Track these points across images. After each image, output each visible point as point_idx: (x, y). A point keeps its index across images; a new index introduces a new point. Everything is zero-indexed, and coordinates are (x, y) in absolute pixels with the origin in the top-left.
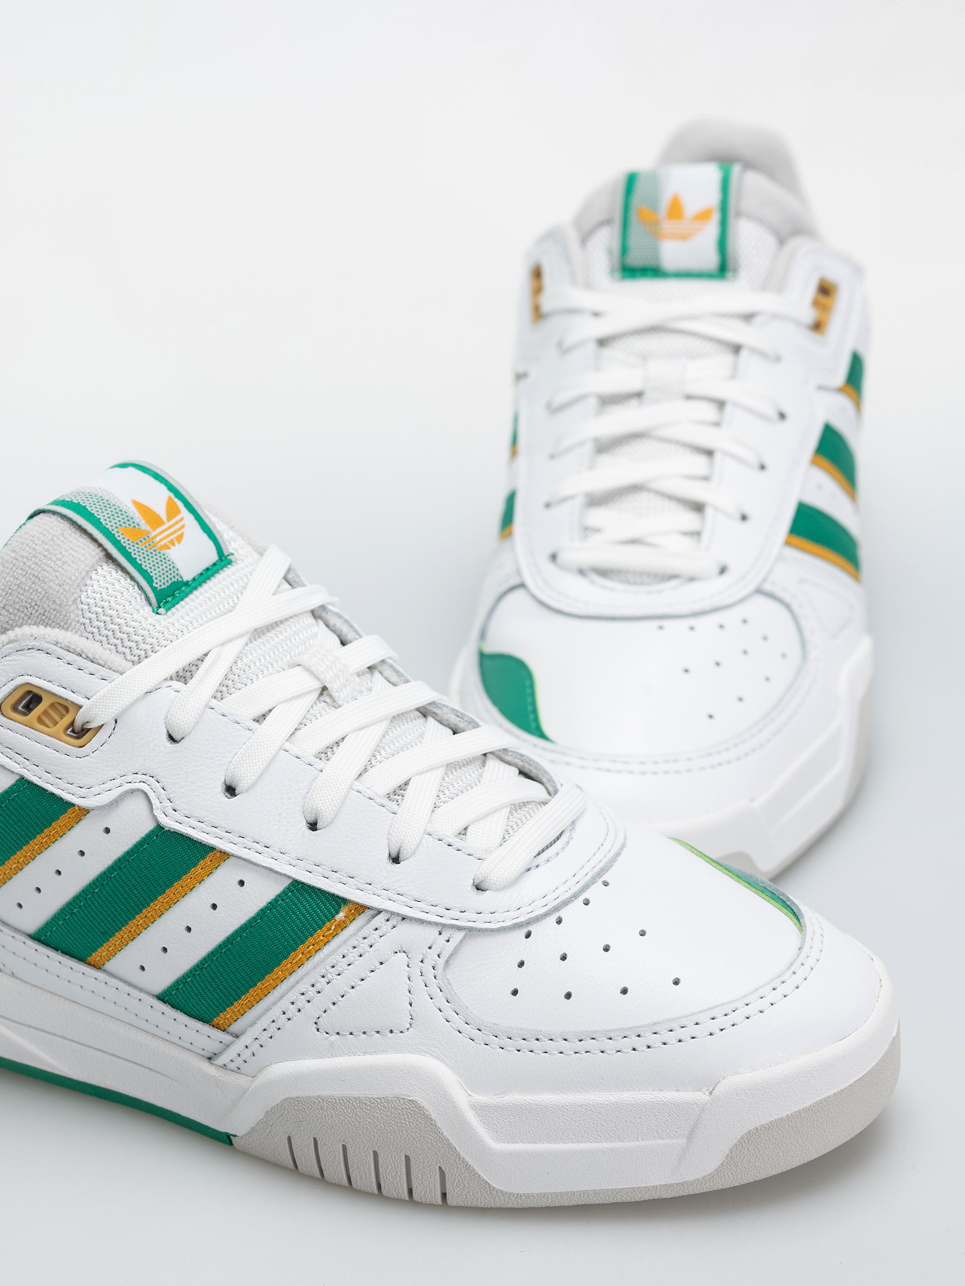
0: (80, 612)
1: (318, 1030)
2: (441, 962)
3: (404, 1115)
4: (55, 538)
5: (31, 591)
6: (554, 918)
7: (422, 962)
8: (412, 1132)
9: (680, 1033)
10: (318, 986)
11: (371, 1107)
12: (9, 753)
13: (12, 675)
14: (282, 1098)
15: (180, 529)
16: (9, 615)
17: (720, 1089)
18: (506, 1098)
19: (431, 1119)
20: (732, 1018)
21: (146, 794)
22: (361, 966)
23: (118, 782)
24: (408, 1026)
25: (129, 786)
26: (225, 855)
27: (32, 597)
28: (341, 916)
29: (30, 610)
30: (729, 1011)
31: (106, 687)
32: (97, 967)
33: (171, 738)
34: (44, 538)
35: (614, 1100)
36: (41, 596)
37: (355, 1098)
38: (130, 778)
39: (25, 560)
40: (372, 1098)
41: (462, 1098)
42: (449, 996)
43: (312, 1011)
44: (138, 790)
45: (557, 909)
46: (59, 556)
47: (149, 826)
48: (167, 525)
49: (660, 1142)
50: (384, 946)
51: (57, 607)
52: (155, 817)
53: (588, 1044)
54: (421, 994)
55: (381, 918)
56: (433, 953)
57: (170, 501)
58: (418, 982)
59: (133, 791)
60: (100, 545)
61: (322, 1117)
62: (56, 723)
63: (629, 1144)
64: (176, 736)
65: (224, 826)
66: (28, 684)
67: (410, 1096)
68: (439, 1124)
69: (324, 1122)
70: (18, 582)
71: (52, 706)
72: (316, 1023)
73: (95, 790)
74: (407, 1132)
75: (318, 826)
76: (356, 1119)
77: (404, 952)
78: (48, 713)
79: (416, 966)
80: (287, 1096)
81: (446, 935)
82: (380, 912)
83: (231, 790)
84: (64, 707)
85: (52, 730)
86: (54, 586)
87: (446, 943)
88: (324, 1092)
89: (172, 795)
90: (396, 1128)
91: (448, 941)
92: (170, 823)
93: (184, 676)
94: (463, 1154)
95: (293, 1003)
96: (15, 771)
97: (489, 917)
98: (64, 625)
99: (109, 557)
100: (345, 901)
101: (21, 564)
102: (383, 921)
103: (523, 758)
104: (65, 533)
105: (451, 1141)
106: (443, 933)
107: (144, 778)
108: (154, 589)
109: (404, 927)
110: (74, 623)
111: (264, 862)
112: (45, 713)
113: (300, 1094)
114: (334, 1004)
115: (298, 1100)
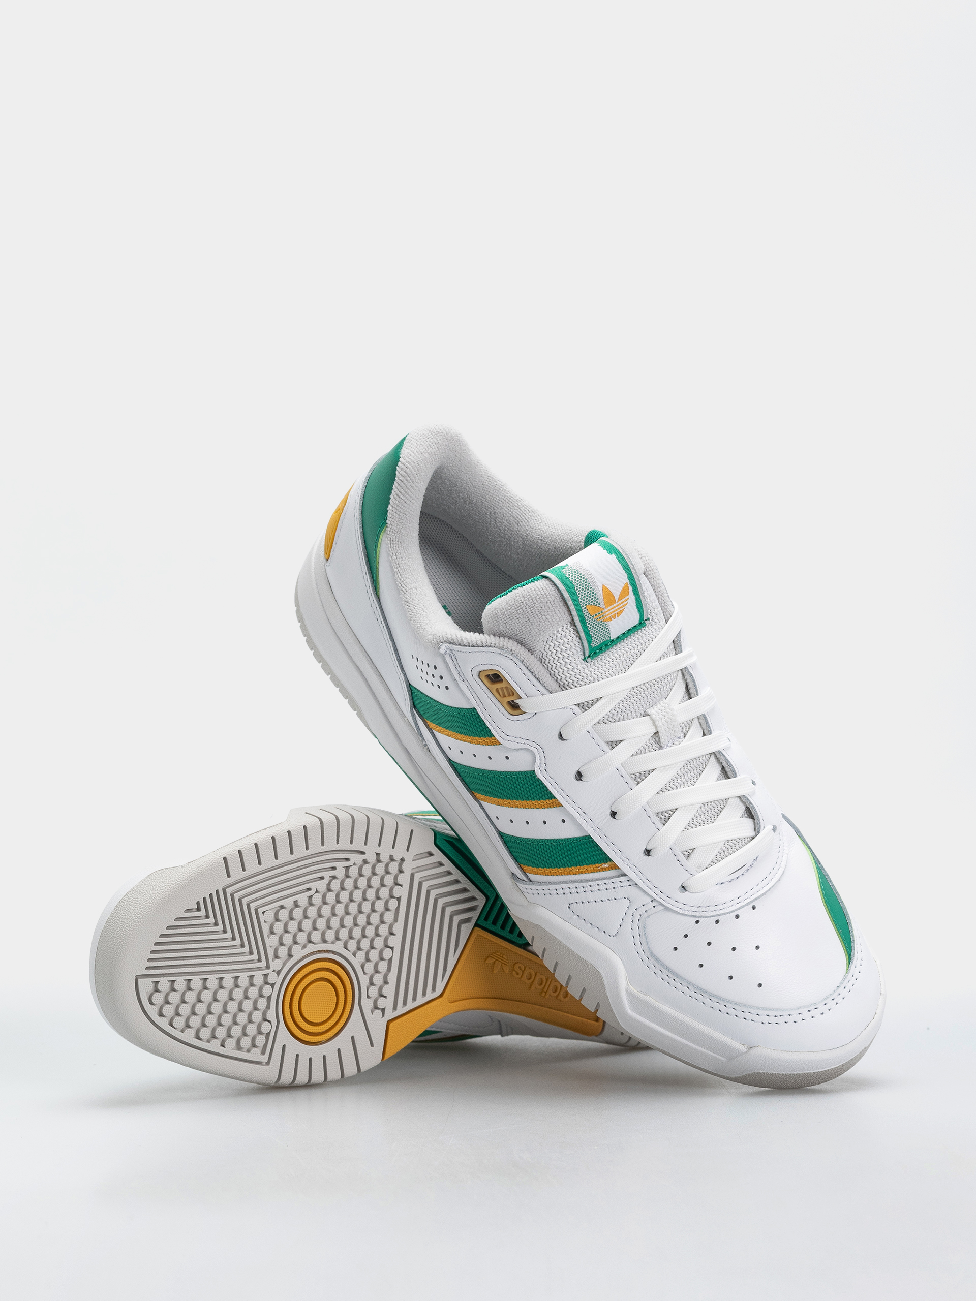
0: (544, 647)
2: (646, 915)
3: (591, 973)
4: (549, 602)
5: (523, 624)
6: (715, 919)
7: (636, 909)
8: (592, 983)
10: (579, 890)
11: (577, 959)
12: (474, 695)
13: (492, 662)
15: (623, 607)
16: (506, 629)
18: (645, 997)
19: (603, 983)
20: (778, 1020)
21: (534, 755)
22: (604, 895)
23: (523, 741)
24: (614, 935)
25: (528, 747)
26: (559, 805)
27: (522, 627)
28: (606, 866)
30: (778, 1014)
31: (538, 696)
32: (476, 799)
33: (560, 736)
34: (542, 599)
35: (698, 1027)
36: (527, 630)
37: (571, 950)
38: (530, 743)
39: (527, 606)
40: (580, 956)
41: (623, 983)
42: (641, 933)
43: (571, 898)
44: (532, 751)
45: (719, 915)
46: (546, 614)
47: (527, 768)
48: (617, 604)
49: (713, 1054)
50: (621, 893)
51: (533, 640)
52: (533, 767)
54: (628, 925)
56: (644, 909)
57: (626, 587)
58: (629, 918)
59: (528, 750)
60: (571, 614)
61: (552, 945)
62: (505, 696)
63: (697, 1047)
64: (563, 737)
65: (567, 792)
66: (498, 670)
67: (598, 969)
68: (606, 989)
69: (553, 947)
70: (518, 616)
71: (506, 688)
72: (569, 905)
73: (508, 738)
74: (590, 980)
75: (616, 816)
76: (568, 958)
77: (629, 900)
78: (502, 689)
79: (632, 910)
80: (541, 924)
81: (654, 904)
82: (625, 875)
83: (579, 776)
84: (512, 692)
85: (500, 698)
86: (536, 629)
87: (653, 908)
88: (557, 936)
89: (547, 762)
90: (585, 975)
92: (540, 775)
93: (584, 707)
94: (612, 1006)
95: (562, 889)
96: (473, 704)
97: (681, 905)
98: (532, 650)
99: (573, 623)
100: (611, 860)
101: (524, 608)
102: (625, 880)
104: (556, 600)
105: (609, 998)
106: (653, 902)
107: (537, 746)
108: (590, 647)
109: (633, 888)
110: (538, 651)
111: (579, 819)
113: (546, 928)
114: (583, 902)
115: (544, 930)
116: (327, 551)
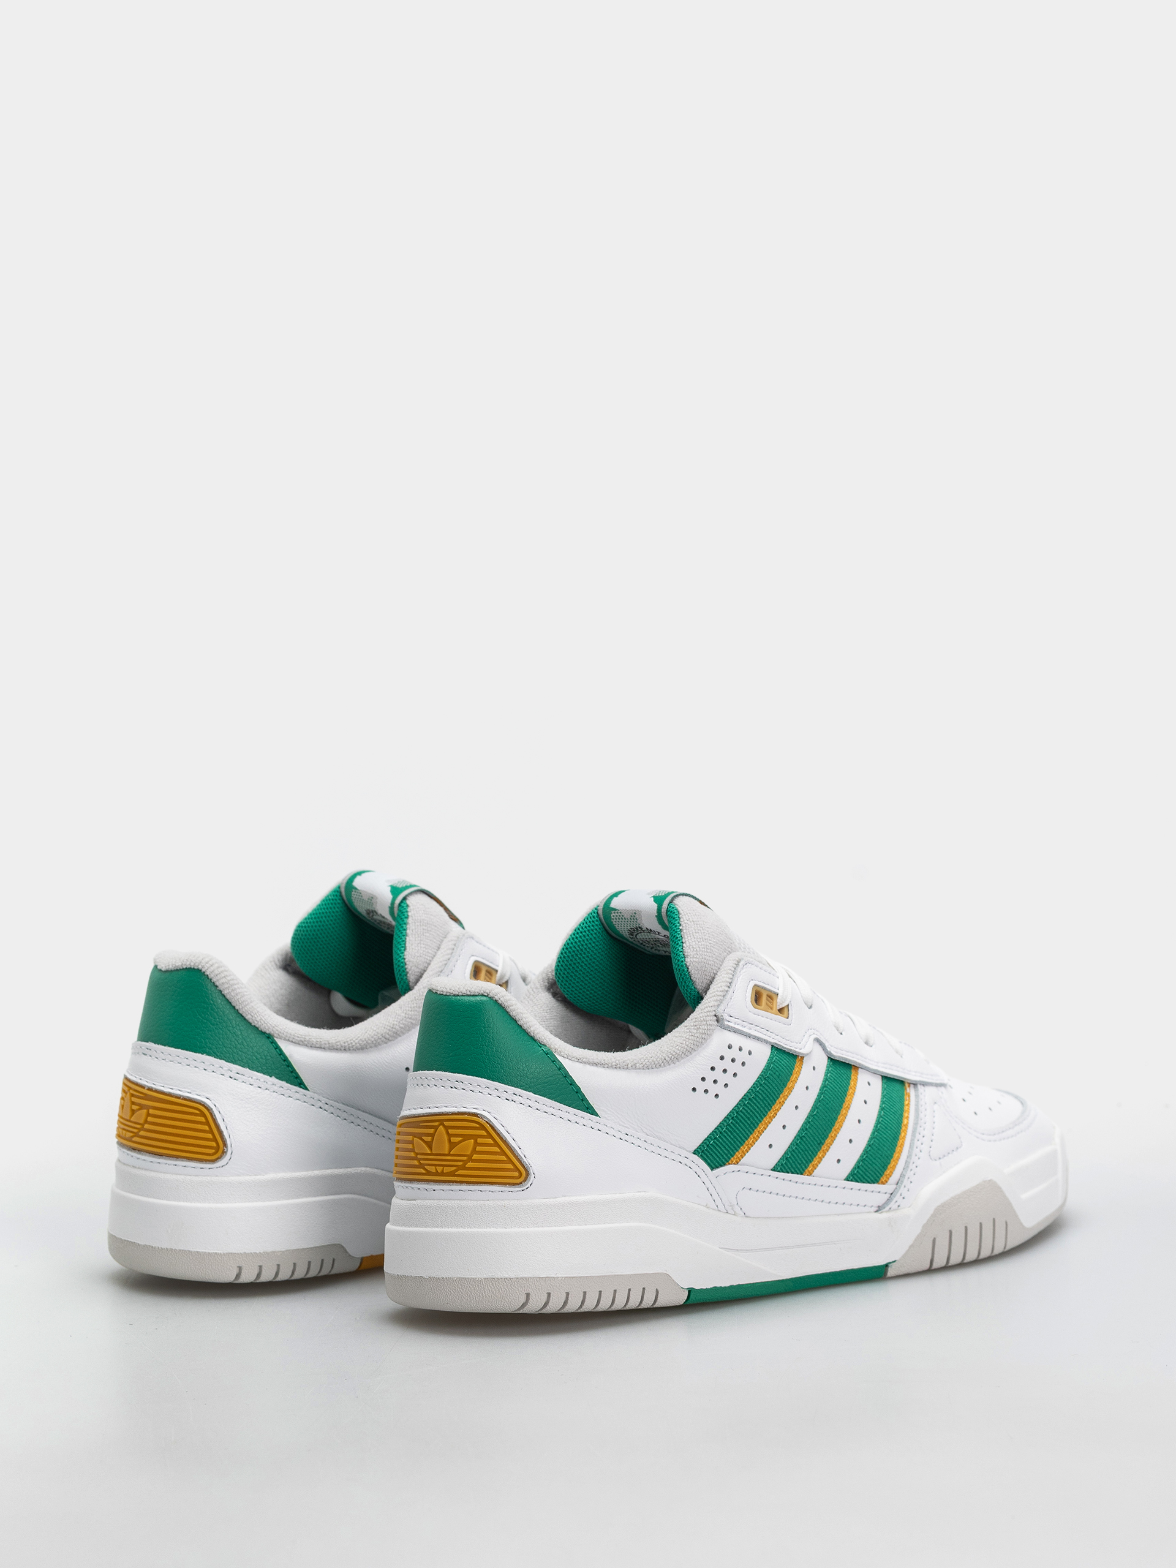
1: (932, 1160)
3: (989, 1190)
8: (994, 1200)
10: (922, 1133)
13: (748, 981)
14: (934, 1208)
19: (1000, 1188)
21: (819, 1041)
23: (807, 1036)
25: (812, 1037)
26: (857, 1069)
28: (906, 1091)
32: (811, 1174)
37: (969, 1190)
38: (809, 1032)
40: (975, 1186)
44: (816, 1038)
47: (827, 1059)
50: (928, 1101)
52: (827, 1054)
54: (954, 1124)
55: (918, 1086)
58: (949, 1118)
59: (814, 1040)
61: (955, 1211)
62: (772, 1008)
65: (850, 1050)
66: (755, 985)
67: (989, 1178)
69: (956, 1214)
71: (767, 998)
73: (803, 1043)
76: (970, 1204)
78: (767, 1003)
80: (937, 1205)
82: (916, 1084)
85: (773, 1012)
88: (954, 1194)
89: (826, 1038)
90: (987, 1200)
94: (1014, 1206)
95: (917, 1148)
96: (770, 1041)
100: (903, 1082)
102: (920, 1088)
107: (813, 1031)
109: (927, 1089)
111: (870, 1066)
113: (943, 1200)
115: (943, 1205)
116: (516, 1174)
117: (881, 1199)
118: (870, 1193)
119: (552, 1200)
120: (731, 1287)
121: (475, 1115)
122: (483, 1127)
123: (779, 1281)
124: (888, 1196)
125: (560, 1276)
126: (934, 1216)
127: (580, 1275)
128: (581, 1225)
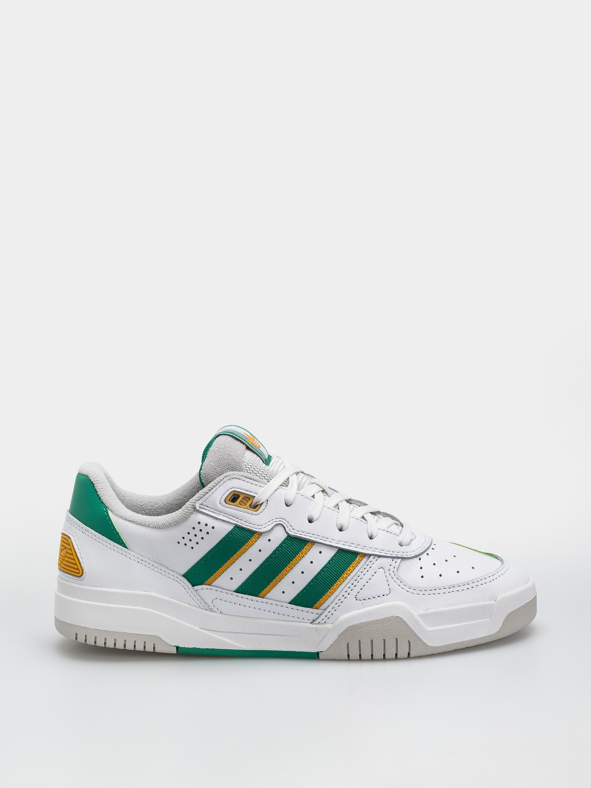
0: (245, 466)
1: (357, 600)
2: (396, 569)
3: (395, 622)
4: (230, 442)
5: (227, 459)
6: (426, 553)
7: (389, 570)
8: (398, 628)
9: (481, 582)
10: (355, 584)
11: (382, 622)
12: (230, 517)
13: (228, 489)
14: (346, 627)
16: (221, 469)
17: (498, 599)
18: (429, 611)
19: (405, 622)
21: (282, 525)
22: (368, 575)
23: (271, 522)
24: (389, 593)
25: (276, 523)
26: (314, 542)
27: (228, 461)
28: (358, 558)
29: (228, 466)
31: (262, 489)
32: (263, 597)
33: (287, 505)
34: (226, 442)
35: (465, 607)
36: (231, 461)
37: (376, 620)
38: (276, 520)
39: (222, 449)
40: (382, 619)
41: (414, 613)
42: (401, 580)
43: (354, 593)
44: (279, 524)
45: (425, 551)
46: (234, 447)
47: (285, 536)
48: (255, 441)
49: (481, 620)
50: (375, 567)
51: (238, 464)
52: (287, 533)
53: (452, 589)
54: (391, 582)
55: (372, 557)
56: (392, 567)
58: (389, 578)
59: (277, 525)
60: (244, 444)
61: (363, 631)
62: (246, 504)
64: (289, 504)
65: (312, 532)
66: (234, 491)
67: (396, 615)
68: (408, 623)
69: (364, 632)
70: (222, 457)
71: (243, 498)
72: (356, 598)
73: (264, 526)
74: (396, 629)
75: (343, 529)
76: (376, 628)
77: (382, 568)
78: (243, 501)
79: (387, 571)
80: (349, 625)
81: (395, 560)
82: (371, 556)
83: (310, 521)
84: (248, 498)
85: (245, 507)
86: (235, 457)
88: (363, 621)
89: (291, 524)
90: (392, 628)
91: (396, 563)
92: (292, 534)
94: (417, 633)
95: (346, 592)
96: (234, 523)
97: (407, 554)
98: (241, 470)
99: (248, 448)
100: (358, 553)
101: (222, 451)
102: (373, 559)
103: (386, 514)
104: (232, 440)
105: (413, 629)
106: (393, 560)
107: (280, 520)
109: (380, 559)
110: (244, 470)
111: (328, 543)
112: (241, 501)
113: (354, 623)
114: (361, 589)
115: (353, 626)
116: (78, 571)
117: (314, 616)
118: (308, 613)
119: (94, 588)
120: (207, 649)
121: (69, 537)
122: (69, 545)
123: (243, 650)
124: (318, 615)
125: (91, 627)
126: (346, 631)
127: (102, 629)
128: (107, 603)
